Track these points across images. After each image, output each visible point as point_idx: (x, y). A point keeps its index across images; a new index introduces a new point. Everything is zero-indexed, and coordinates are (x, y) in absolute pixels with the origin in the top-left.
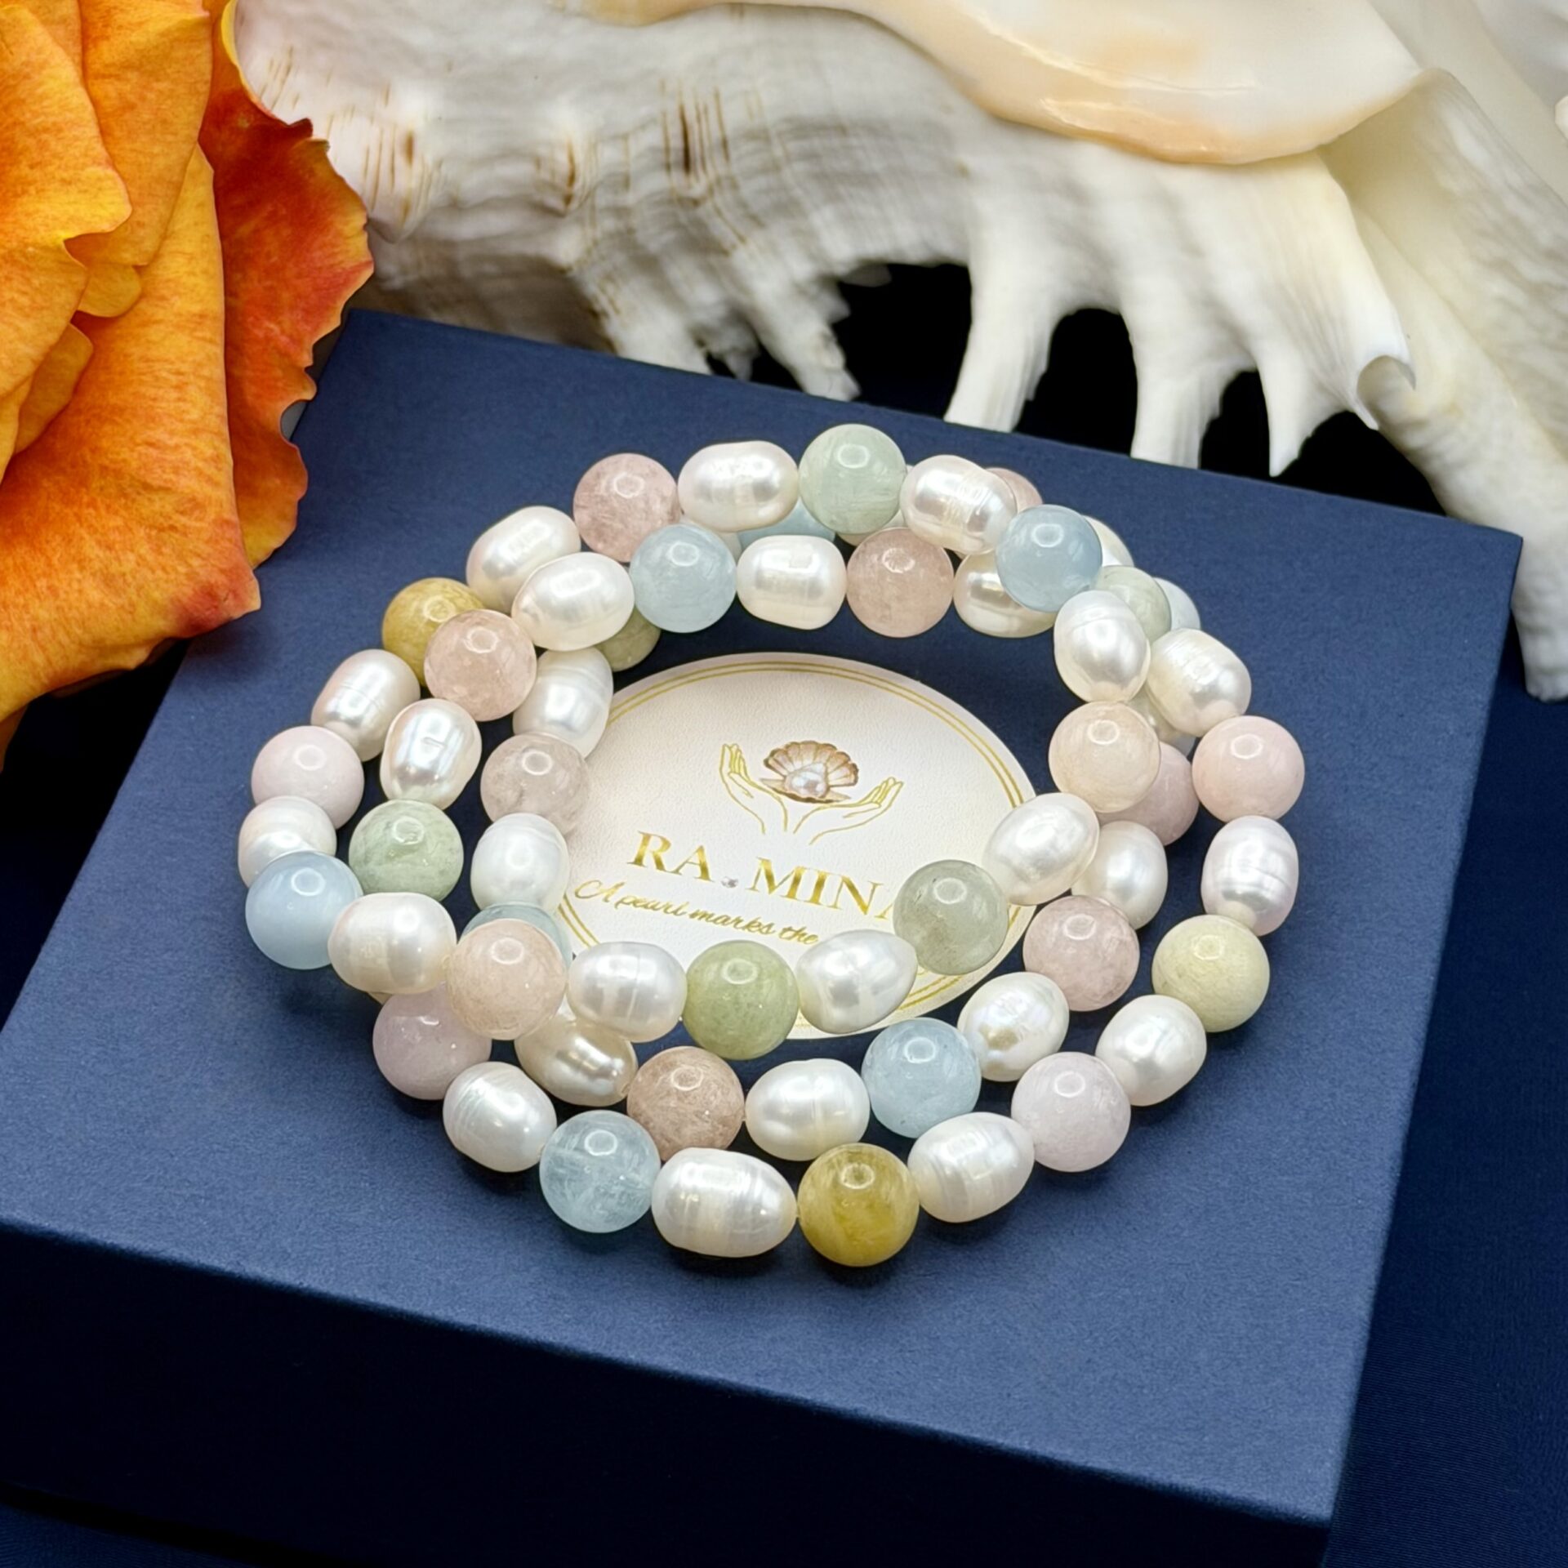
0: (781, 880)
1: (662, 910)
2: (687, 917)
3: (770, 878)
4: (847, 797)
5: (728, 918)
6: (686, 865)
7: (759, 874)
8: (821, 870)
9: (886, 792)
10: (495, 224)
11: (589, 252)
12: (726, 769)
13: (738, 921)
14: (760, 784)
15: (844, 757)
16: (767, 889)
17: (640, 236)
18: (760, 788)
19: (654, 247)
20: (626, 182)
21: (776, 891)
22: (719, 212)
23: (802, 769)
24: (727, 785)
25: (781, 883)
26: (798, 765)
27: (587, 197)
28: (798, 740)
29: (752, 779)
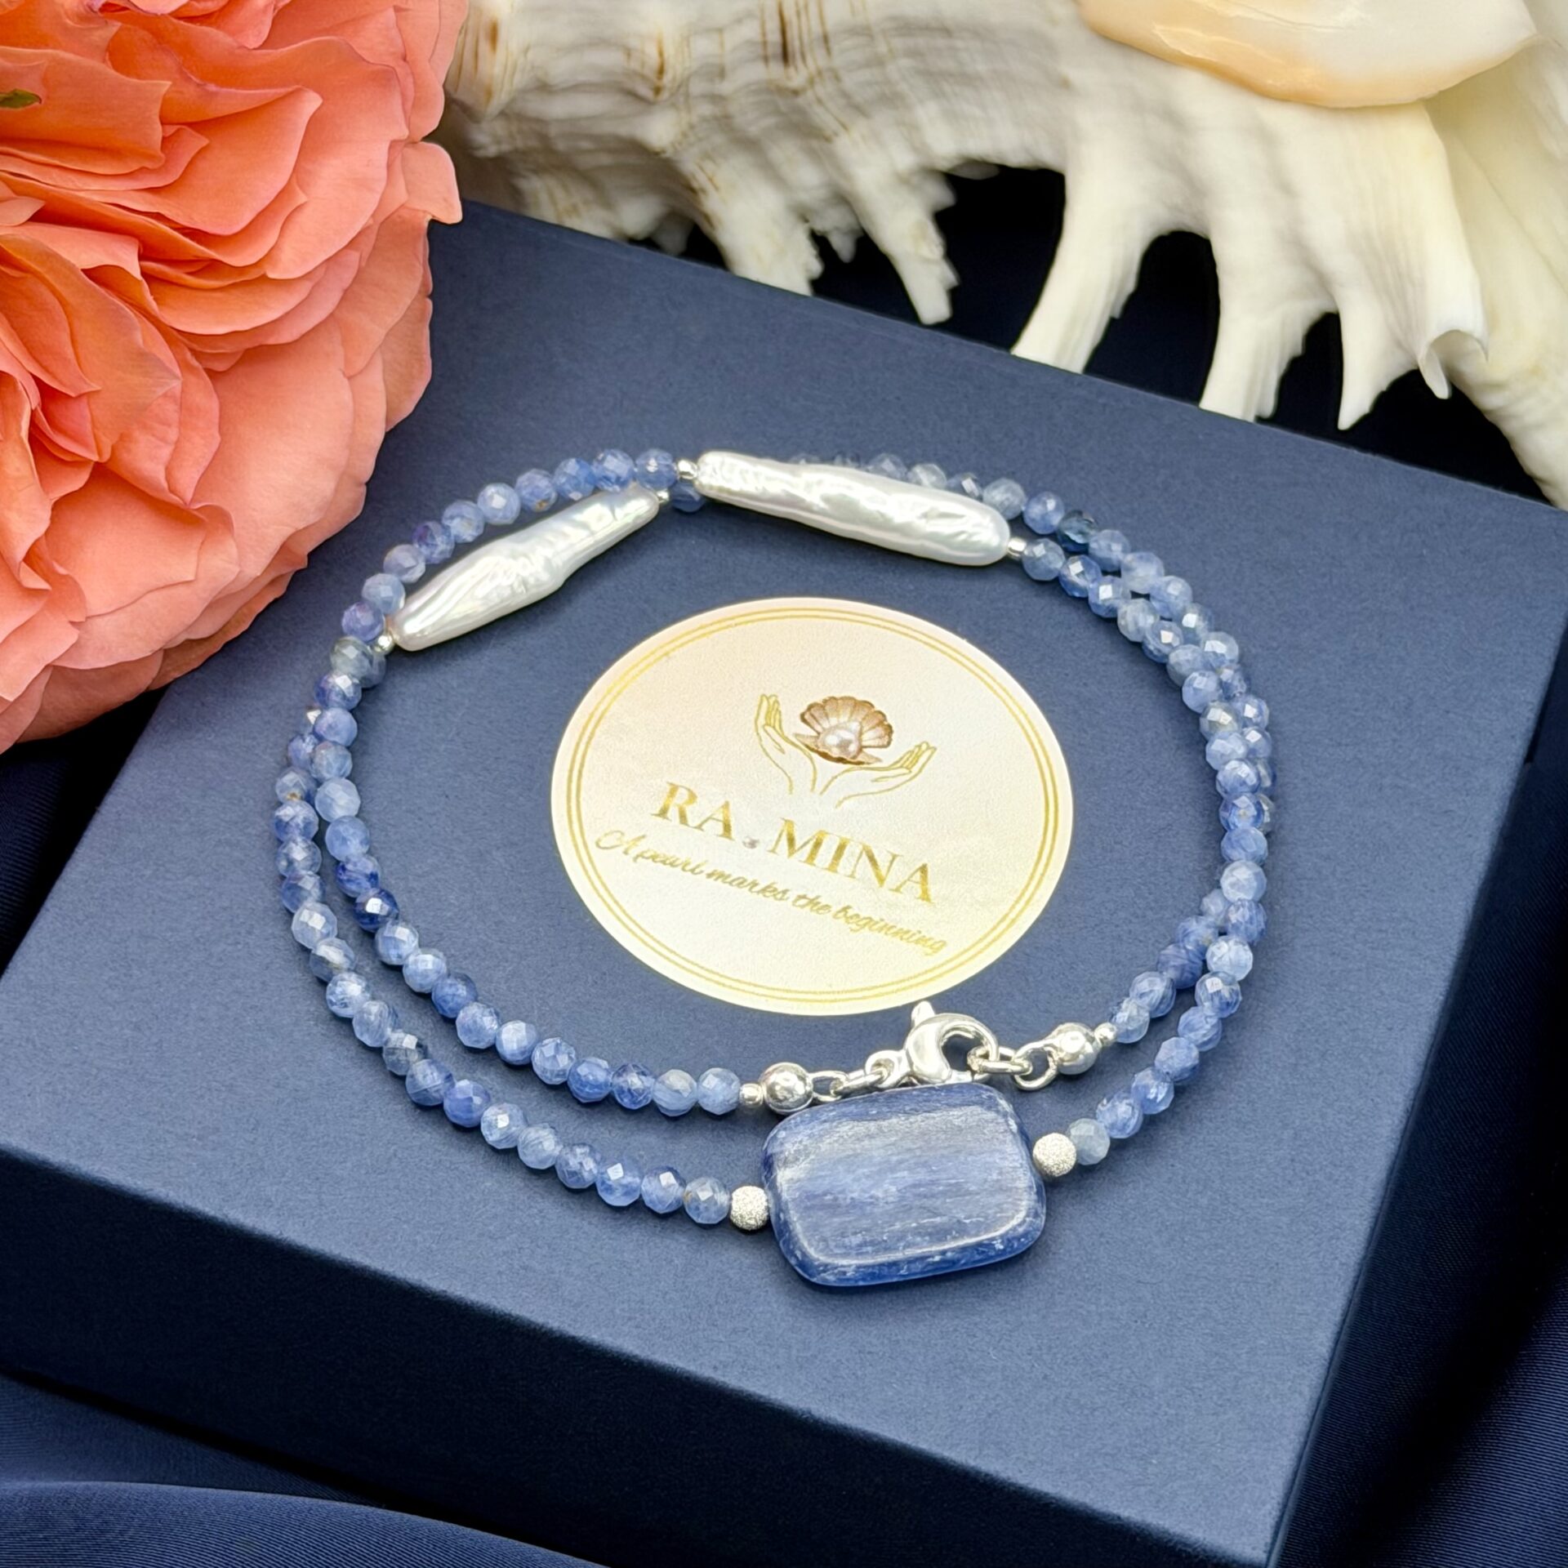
0: (802, 843)
1: (680, 868)
2: (703, 876)
3: (791, 841)
4: (878, 760)
5: (745, 880)
6: (710, 822)
7: (780, 836)
8: (844, 836)
9: (918, 757)
10: (586, 105)
11: (685, 135)
12: (762, 721)
13: (755, 884)
14: (794, 739)
15: (880, 716)
16: (787, 852)
17: (739, 121)
18: (793, 744)
19: (753, 130)
20: (722, 73)
21: (796, 855)
22: (820, 101)
23: (837, 727)
24: (761, 740)
25: (802, 847)
26: (833, 721)
27: (679, 87)
28: (837, 695)
29: (786, 733)
